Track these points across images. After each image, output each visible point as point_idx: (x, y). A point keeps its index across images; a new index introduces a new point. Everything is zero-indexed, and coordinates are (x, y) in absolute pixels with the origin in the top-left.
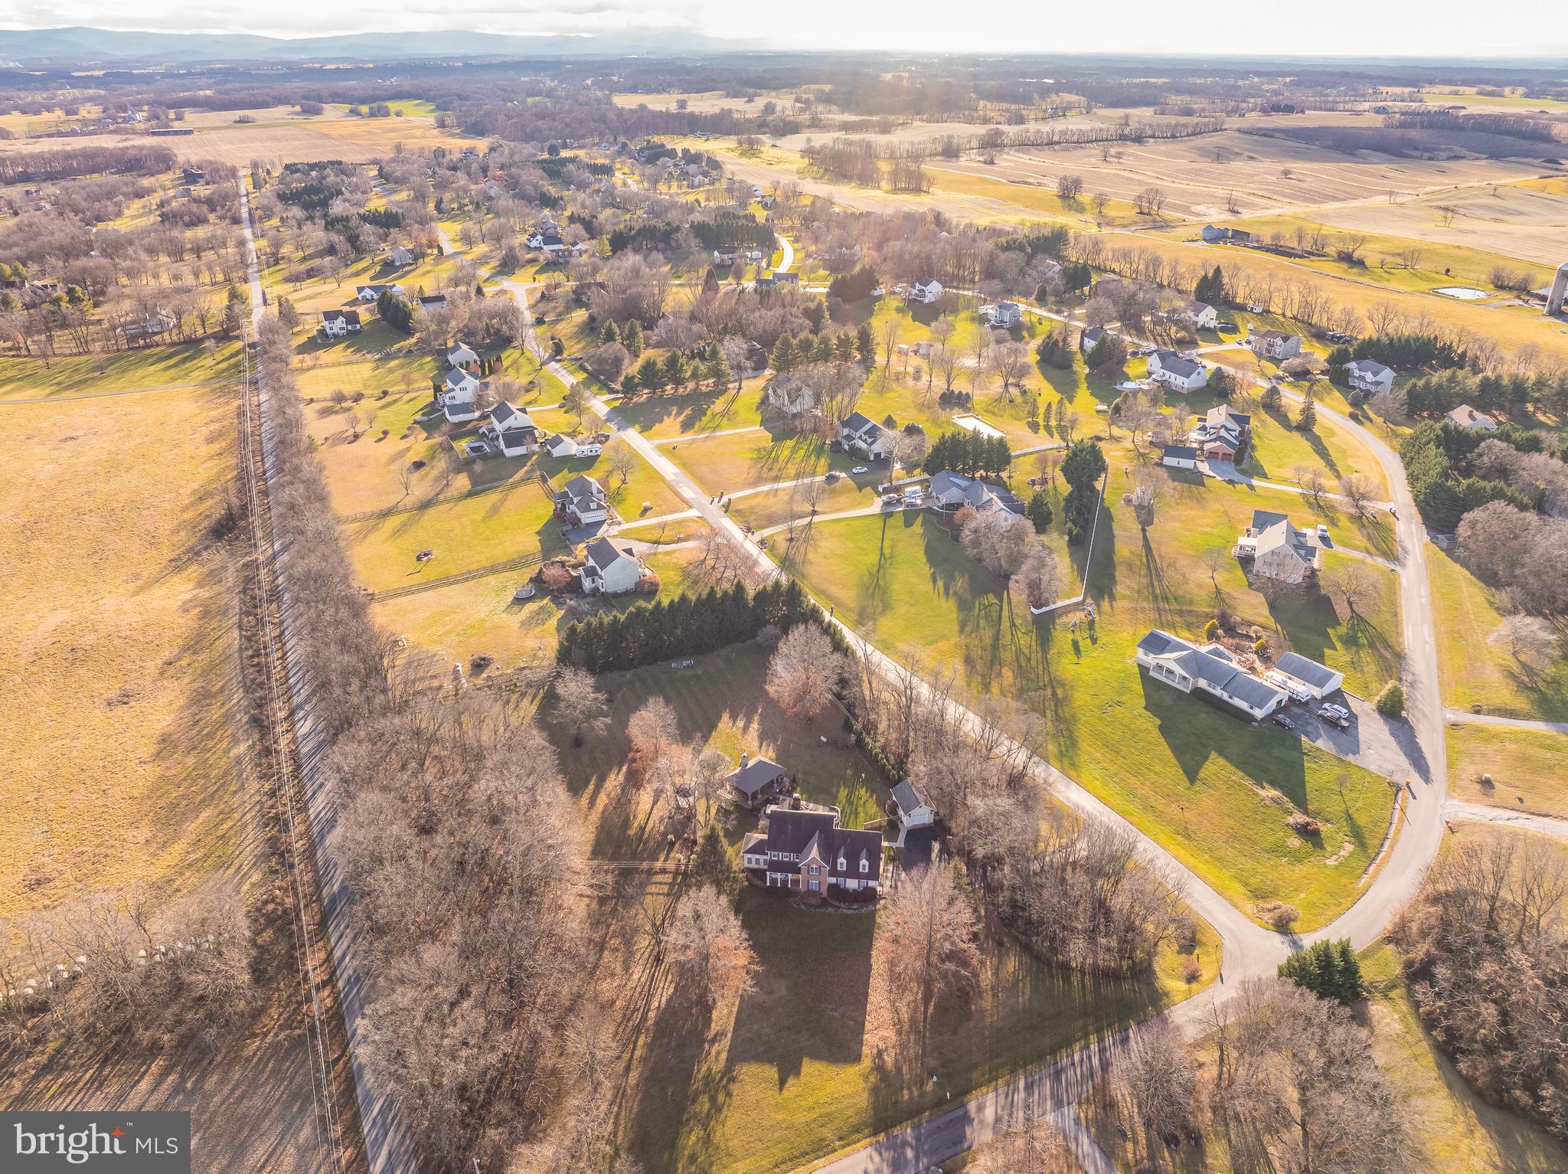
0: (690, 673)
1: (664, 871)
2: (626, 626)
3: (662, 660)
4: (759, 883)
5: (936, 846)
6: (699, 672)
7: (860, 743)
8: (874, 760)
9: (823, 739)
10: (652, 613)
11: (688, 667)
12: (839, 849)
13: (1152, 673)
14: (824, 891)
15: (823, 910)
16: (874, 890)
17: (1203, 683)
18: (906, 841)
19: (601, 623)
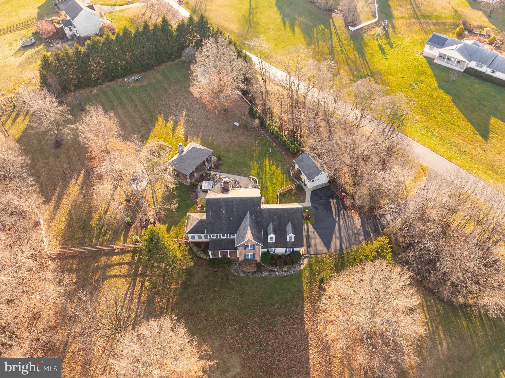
0: (138, 85)
1: (123, 251)
2: (87, 55)
3: (119, 78)
4: (203, 256)
5: (333, 202)
6: (144, 84)
7: (263, 125)
8: (275, 137)
9: (237, 124)
10: (104, 44)
11: (137, 81)
12: (268, 225)
13: (436, 61)
14: (258, 258)
15: (258, 275)
16: (298, 253)
17: (473, 65)
18: (312, 202)
19: (67, 54)
